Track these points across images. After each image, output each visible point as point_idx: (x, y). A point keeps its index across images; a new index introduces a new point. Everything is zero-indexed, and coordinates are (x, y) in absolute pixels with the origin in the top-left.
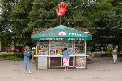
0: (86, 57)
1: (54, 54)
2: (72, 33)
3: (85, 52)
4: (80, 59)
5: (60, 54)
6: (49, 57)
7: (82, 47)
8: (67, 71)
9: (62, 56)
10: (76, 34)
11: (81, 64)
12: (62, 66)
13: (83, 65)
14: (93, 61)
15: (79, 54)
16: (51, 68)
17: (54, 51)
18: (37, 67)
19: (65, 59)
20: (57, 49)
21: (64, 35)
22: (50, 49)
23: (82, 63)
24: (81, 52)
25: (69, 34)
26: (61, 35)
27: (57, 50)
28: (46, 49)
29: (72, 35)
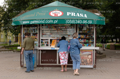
0: (96, 50)
1: (47, 45)
2: (72, 13)
3: (93, 43)
4: (85, 53)
5: (54, 46)
6: (39, 50)
7: (89, 35)
8: (64, 71)
9: (58, 49)
10: (78, 14)
11: (86, 61)
12: (58, 64)
13: (91, 63)
14: (105, 56)
15: (84, 46)
16: (43, 66)
17: (46, 41)
18: (22, 64)
19: (61, 54)
20: (51, 38)
21: (59, 15)
22: (41, 38)
23: (88, 60)
24: (88, 43)
25: (68, 15)
26: (54, 15)
27: (51, 40)
28: (36, 38)
29: (72, 15)
